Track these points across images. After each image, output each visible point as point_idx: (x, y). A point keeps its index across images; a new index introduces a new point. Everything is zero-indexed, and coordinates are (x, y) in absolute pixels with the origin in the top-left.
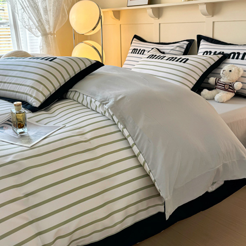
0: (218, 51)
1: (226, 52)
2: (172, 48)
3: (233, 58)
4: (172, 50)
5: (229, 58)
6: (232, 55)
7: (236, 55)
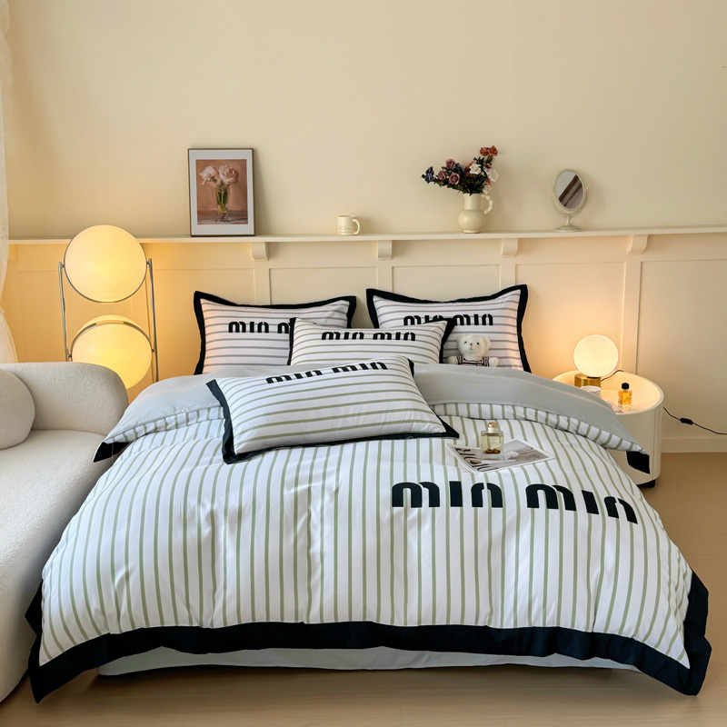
0: (432, 316)
1: (445, 315)
2: (327, 314)
3: (462, 324)
4: (328, 318)
5: (456, 324)
6: (458, 319)
7: (465, 320)
